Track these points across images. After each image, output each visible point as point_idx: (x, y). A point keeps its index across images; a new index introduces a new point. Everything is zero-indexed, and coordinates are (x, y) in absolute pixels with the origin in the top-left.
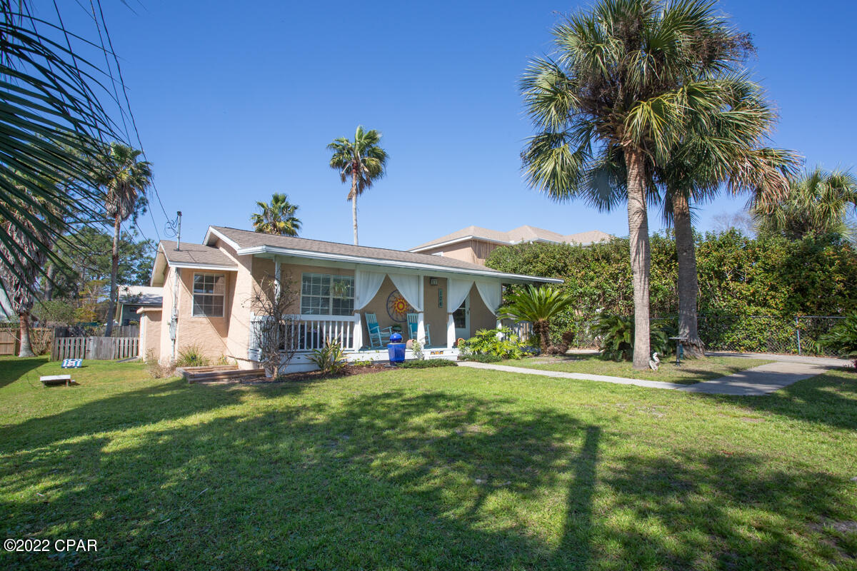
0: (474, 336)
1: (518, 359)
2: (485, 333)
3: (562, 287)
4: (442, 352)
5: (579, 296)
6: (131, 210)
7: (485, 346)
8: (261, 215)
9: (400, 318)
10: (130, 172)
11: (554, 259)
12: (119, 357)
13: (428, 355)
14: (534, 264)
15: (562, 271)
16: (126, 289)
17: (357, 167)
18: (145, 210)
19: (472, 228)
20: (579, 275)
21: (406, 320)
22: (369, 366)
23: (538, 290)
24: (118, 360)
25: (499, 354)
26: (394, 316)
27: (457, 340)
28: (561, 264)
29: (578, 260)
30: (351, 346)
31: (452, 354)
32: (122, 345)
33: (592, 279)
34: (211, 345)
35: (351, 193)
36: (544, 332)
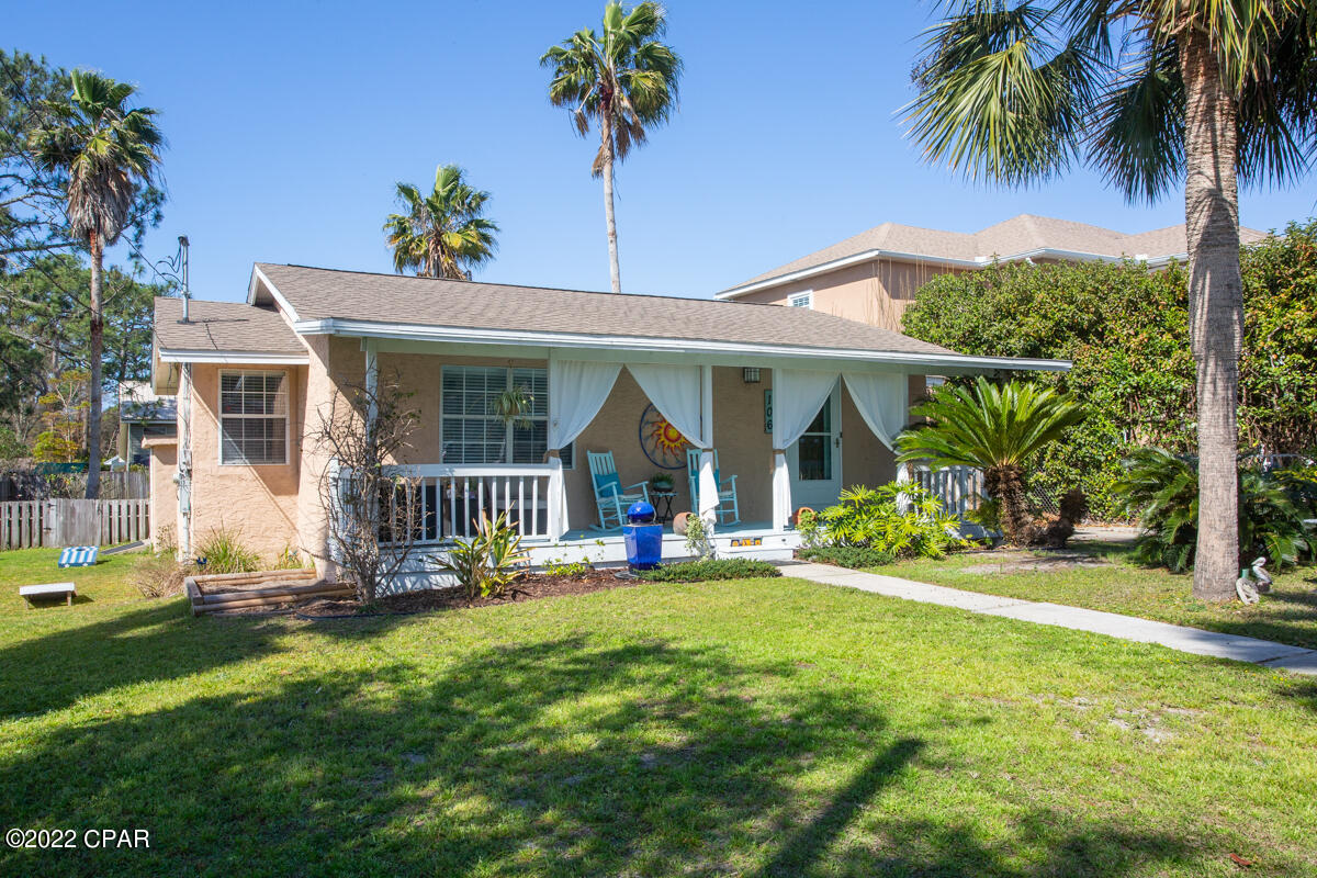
0: (836, 503)
1: (936, 558)
2: (861, 494)
3: (1089, 373)
4: (758, 540)
5: (1131, 396)
6: (121, 221)
7: (860, 527)
8: (407, 216)
9: (672, 461)
10: (115, 136)
11: (1072, 303)
12: (111, 543)
13: (724, 547)
14: (1019, 317)
15: (1092, 332)
16: (130, 392)
17: (606, 96)
18: (158, 217)
19: (885, 228)
20: (1134, 343)
21: (686, 466)
22: (578, 576)
23: (1001, 391)
24: (109, 548)
25: (890, 546)
26: (658, 457)
27: (795, 514)
28: (1086, 317)
29: (1132, 306)
30: (542, 529)
31: (783, 546)
32: (115, 516)
33: (1167, 353)
34: (264, 525)
35: (600, 158)
36: (1010, 492)
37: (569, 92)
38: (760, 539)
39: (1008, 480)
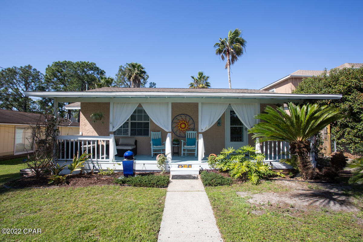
8: (193, 82)
13: (175, 168)
26: (178, 133)
35: (227, 65)
36: (301, 153)
37: (220, 52)
38: (191, 165)
39: (300, 148)
